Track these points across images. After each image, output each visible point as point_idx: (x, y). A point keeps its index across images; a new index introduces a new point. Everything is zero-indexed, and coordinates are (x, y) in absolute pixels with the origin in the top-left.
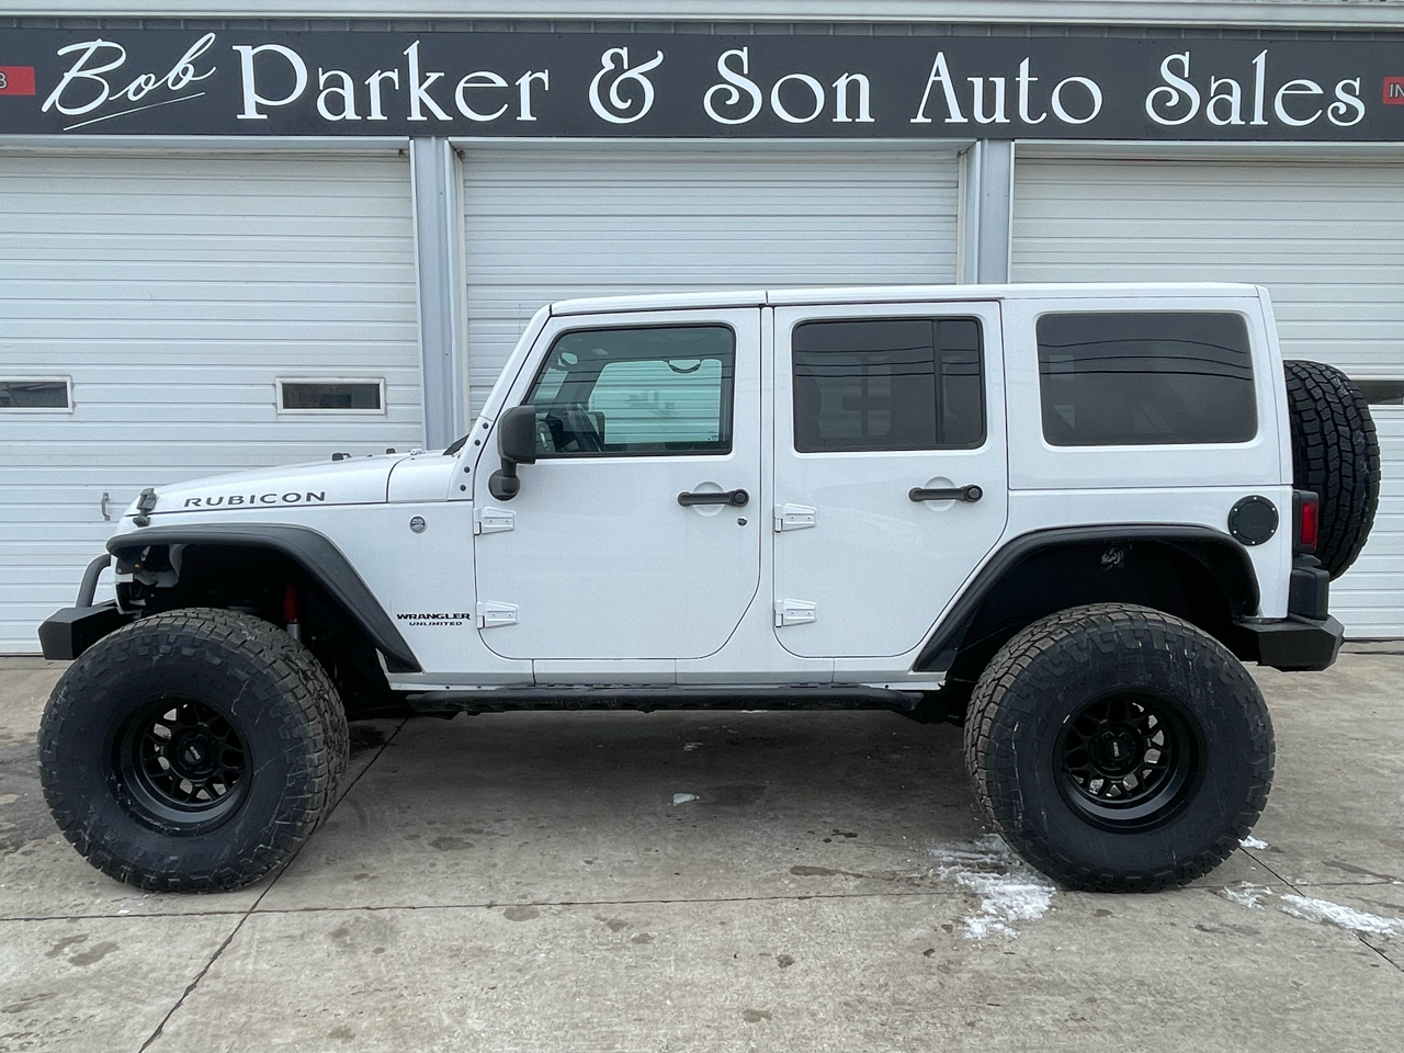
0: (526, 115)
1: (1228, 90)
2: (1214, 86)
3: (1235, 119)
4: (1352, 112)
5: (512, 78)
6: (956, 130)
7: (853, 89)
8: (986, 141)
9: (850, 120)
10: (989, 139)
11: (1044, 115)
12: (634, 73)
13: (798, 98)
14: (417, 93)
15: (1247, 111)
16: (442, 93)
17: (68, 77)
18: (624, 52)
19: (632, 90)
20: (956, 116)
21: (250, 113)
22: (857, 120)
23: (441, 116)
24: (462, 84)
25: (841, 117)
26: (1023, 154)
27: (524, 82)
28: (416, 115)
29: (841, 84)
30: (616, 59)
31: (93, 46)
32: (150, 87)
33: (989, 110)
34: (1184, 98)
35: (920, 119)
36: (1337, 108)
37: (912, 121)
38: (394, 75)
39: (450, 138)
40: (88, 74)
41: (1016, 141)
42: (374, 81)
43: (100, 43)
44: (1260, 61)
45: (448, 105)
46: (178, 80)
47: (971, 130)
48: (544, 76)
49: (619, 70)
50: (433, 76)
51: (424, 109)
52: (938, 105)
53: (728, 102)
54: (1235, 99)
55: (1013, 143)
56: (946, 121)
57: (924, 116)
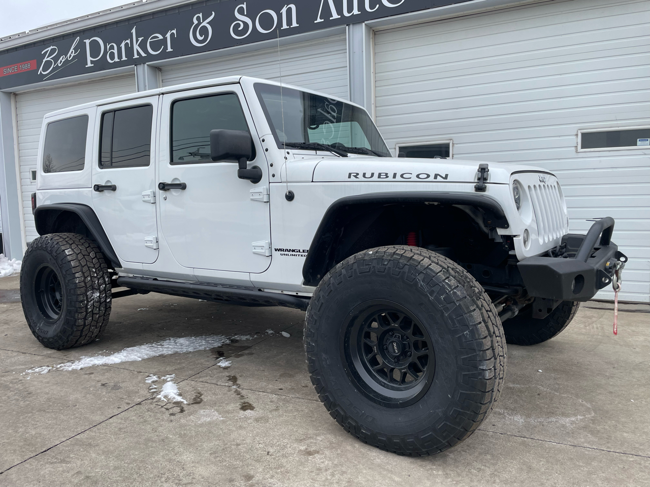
0: (169, 49)
5: (164, 35)
6: (336, 22)
7: (289, 11)
8: (351, 26)
9: (288, 27)
10: (353, 24)
11: (378, 6)
12: (205, 24)
13: (266, 21)
14: (136, 47)
16: (143, 46)
17: (44, 61)
18: (201, 15)
19: (204, 31)
20: (335, 16)
21: (89, 65)
22: (291, 27)
23: (143, 55)
24: (149, 41)
25: (285, 26)
27: (168, 36)
28: (136, 56)
29: (284, 11)
30: (198, 18)
31: (50, 49)
32: (64, 60)
33: (350, 9)
35: (319, 20)
37: (315, 22)
38: (128, 41)
39: (147, 63)
40: (49, 59)
41: (366, 22)
42: (123, 45)
43: (52, 47)
45: (146, 51)
46: (70, 56)
47: (344, 21)
48: (174, 31)
49: (199, 23)
50: (140, 39)
51: (138, 53)
52: (327, 12)
53: (239, 29)
55: (364, 24)
56: (331, 19)
57: (321, 18)
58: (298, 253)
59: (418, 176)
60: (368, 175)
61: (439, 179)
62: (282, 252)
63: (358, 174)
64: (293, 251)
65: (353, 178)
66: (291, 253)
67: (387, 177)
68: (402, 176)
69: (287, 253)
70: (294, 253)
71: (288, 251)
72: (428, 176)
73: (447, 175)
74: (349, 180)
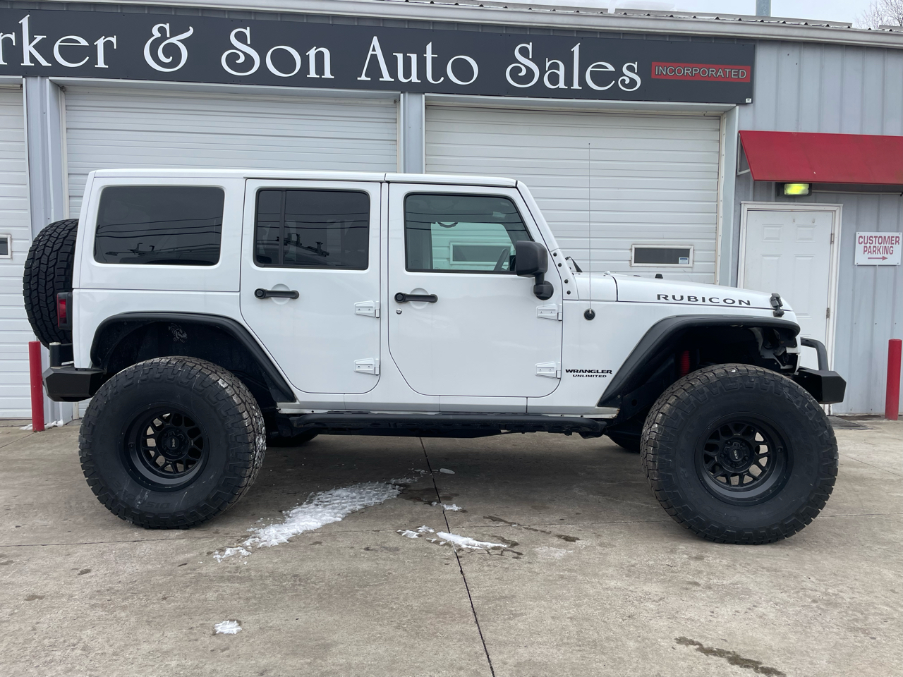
0: (101, 64)
1: (556, 66)
2: (548, 64)
3: (562, 85)
4: (633, 82)
5: (92, 39)
6: (386, 86)
7: (320, 57)
8: (407, 94)
9: (318, 76)
10: (409, 92)
11: (442, 79)
12: (174, 40)
13: (283, 61)
14: (28, 48)
15: (569, 80)
16: (45, 49)
18: (167, 27)
19: (172, 51)
20: (386, 77)
22: (323, 77)
23: (44, 63)
24: (58, 43)
25: (313, 74)
26: (429, 102)
27: (100, 43)
28: (27, 62)
29: (312, 53)
30: (162, 30)
33: (407, 73)
34: (529, 70)
35: (363, 78)
36: (623, 80)
37: (359, 79)
38: (12, 36)
39: (50, 78)
41: (426, 94)
44: (576, 49)
45: (49, 56)
47: (396, 86)
48: (114, 40)
49: (164, 37)
50: (39, 38)
51: (32, 58)
52: (374, 70)
53: (237, 62)
54: (561, 73)
55: (423, 96)
56: (381, 79)
57: (366, 76)
58: (596, 374)
59: (725, 301)
60: (678, 297)
61: (743, 305)
62: (575, 374)
63: (667, 296)
64: (590, 371)
65: (662, 300)
66: (587, 374)
67: (697, 300)
68: (710, 300)
69: (582, 374)
70: (590, 374)
71: (583, 372)
72: (734, 302)
73: (748, 301)
74: (659, 301)
